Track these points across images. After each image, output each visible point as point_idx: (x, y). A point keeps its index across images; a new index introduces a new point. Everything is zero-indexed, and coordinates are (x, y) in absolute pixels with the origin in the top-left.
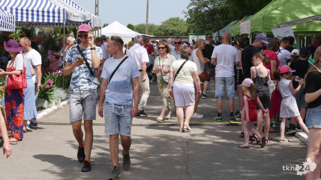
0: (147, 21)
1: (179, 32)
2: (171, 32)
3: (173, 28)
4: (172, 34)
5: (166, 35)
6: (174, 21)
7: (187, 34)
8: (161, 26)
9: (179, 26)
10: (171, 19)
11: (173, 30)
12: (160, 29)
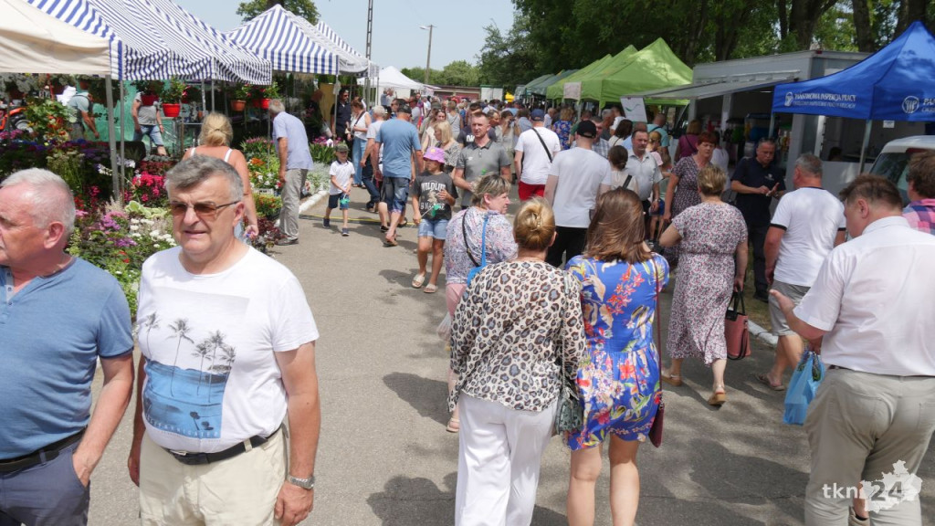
0: (428, 65)
1: (467, 82)
2: (457, 81)
3: (460, 76)
4: (457, 84)
5: (450, 84)
6: (461, 67)
7: (478, 86)
8: (445, 72)
9: (467, 74)
10: (454, 64)
11: (460, 79)
12: (443, 77)
